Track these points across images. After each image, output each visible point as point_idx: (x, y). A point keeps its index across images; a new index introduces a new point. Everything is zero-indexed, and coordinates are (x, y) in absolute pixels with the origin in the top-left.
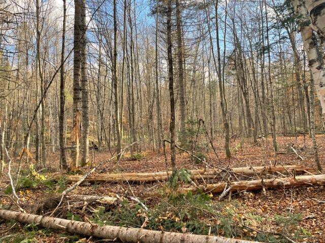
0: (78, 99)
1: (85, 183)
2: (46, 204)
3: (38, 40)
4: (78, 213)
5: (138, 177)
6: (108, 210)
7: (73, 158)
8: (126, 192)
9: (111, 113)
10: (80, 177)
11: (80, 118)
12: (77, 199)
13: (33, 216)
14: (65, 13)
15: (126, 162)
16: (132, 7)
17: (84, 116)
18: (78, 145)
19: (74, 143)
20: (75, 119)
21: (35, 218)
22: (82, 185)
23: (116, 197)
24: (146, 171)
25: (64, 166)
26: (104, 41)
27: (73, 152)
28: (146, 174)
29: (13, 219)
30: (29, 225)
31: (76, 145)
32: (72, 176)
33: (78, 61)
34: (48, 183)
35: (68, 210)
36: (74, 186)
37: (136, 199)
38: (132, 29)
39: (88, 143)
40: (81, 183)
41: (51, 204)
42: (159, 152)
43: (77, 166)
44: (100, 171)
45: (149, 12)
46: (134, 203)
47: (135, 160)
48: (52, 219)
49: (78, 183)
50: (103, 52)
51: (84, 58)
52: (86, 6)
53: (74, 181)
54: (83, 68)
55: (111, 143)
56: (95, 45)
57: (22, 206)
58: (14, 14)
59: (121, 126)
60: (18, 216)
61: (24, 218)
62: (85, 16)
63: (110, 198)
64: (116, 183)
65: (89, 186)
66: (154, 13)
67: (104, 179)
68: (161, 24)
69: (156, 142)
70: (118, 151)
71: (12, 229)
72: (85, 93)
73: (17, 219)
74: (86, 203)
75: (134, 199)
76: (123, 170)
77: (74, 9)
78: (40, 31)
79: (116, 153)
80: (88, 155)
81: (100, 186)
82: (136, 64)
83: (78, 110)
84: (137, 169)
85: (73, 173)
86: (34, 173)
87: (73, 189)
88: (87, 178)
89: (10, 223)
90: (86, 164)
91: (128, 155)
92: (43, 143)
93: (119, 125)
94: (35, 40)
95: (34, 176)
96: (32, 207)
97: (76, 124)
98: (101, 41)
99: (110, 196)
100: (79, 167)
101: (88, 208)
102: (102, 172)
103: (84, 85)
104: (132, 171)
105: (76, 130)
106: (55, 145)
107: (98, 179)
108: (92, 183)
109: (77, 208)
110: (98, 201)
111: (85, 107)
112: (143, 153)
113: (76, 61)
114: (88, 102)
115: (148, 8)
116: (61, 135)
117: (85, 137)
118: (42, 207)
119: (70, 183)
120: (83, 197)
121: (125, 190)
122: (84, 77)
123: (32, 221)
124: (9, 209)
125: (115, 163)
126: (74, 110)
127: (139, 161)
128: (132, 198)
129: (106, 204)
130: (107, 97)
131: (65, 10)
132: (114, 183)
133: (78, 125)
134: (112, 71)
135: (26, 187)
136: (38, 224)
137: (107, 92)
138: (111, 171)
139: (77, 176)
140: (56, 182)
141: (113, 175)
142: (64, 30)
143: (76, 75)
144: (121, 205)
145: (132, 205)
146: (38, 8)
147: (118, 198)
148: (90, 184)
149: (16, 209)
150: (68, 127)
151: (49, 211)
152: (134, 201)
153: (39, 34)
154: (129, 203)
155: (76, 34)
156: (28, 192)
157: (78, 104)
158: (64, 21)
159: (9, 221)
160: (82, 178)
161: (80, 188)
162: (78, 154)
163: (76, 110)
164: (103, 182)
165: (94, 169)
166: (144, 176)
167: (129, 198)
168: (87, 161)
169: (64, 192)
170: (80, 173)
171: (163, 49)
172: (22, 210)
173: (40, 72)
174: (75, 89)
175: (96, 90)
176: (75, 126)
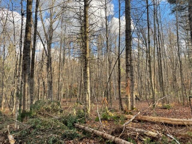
0: (128, 71)
1: (135, 121)
2: (116, 130)
3: (107, 42)
4: (134, 139)
5: (171, 121)
6: (152, 141)
7: (127, 105)
8: (163, 130)
9: (147, 78)
10: (132, 116)
11: (129, 82)
12: (132, 130)
13: (110, 136)
14: (120, 25)
15: (159, 109)
16: (158, 12)
17: (131, 80)
18: (129, 97)
19: (127, 96)
20: (127, 82)
21: (111, 137)
22: (133, 121)
23: (157, 133)
24: (175, 117)
25: (121, 108)
26: (141, 35)
27: (127, 101)
28: (176, 119)
29: (100, 135)
30: (108, 141)
31: (128, 97)
32: (127, 115)
33: (128, 49)
34: (115, 118)
35: (128, 136)
36: (129, 121)
37: (171, 136)
38: (158, 25)
39: (134, 96)
40: (133, 120)
41: (118, 131)
42: (184, 105)
43: (129, 109)
44: (143, 114)
45: (170, 12)
46: (170, 139)
47: (166, 108)
48: (120, 139)
49: (131, 120)
50: (140, 42)
51: (131, 47)
52: (131, 19)
53: (129, 118)
54: (130, 53)
55: (147, 96)
56: (136, 39)
57: (104, 129)
58: (97, 31)
59: (154, 86)
60: (103, 135)
61: (105, 136)
62: (131, 24)
63: (153, 132)
64: (155, 123)
65: (137, 122)
66: (173, 11)
67: (147, 120)
68: (179, 18)
69: (180, 97)
70: (154, 102)
71: (100, 141)
72: (132, 67)
73: (102, 136)
74: (138, 133)
75: (170, 136)
76: (158, 115)
77: (125, 22)
78: (108, 37)
79: (152, 103)
80: (134, 103)
81: (144, 123)
82: (162, 46)
83: (128, 77)
84: (168, 115)
85: (127, 114)
86: (108, 112)
87: (129, 123)
88: (135, 118)
89: (99, 138)
90: (134, 109)
91: (160, 105)
92: (110, 95)
93: (153, 85)
94: (105, 42)
95: (108, 113)
96: (109, 130)
97: (128, 85)
98: (139, 36)
99: (152, 131)
100: (130, 110)
101: (139, 137)
102: (144, 115)
103: (131, 63)
104: (164, 116)
105: (128, 88)
106: (116, 96)
107: (142, 119)
108: (139, 121)
109: (133, 136)
110: (145, 133)
111: (132, 75)
112: (172, 105)
113: (127, 50)
114: (133, 72)
115: (169, 10)
116: (119, 91)
117: (132, 93)
118: (114, 132)
119: (126, 119)
120: (135, 129)
121: (163, 129)
122: (131, 58)
123: (110, 139)
124: (98, 130)
125: (152, 110)
126: (126, 77)
127: (169, 109)
128: (168, 135)
129: (150, 136)
130: (143, 68)
131: (120, 24)
132: (153, 123)
133: (129, 85)
134: (147, 52)
135: (105, 119)
136: (113, 141)
137: (144, 65)
138: (150, 115)
139: (129, 115)
140: (119, 118)
141: (151, 117)
142: (120, 34)
143: (127, 57)
144: (161, 139)
145: (168, 140)
146: (107, 26)
147: (158, 134)
148: (138, 121)
149: (102, 131)
150: (122, 86)
151: (118, 134)
152: (169, 137)
153: (107, 38)
154: (166, 138)
155: (127, 35)
156: (106, 122)
157: (129, 73)
158: (120, 30)
159: (98, 137)
160: (133, 117)
161: (132, 123)
162: (130, 103)
163: (127, 77)
164: (146, 121)
165: (139, 112)
166: (175, 121)
167: (166, 135)
168: (134, 107)
169: (124, 125)
170: (131, 114)
171: (182, 33)
172: (105, 132)
173: (108, 58)
174: (127, 66)
175: (137, 64)
176: (127, 86)
